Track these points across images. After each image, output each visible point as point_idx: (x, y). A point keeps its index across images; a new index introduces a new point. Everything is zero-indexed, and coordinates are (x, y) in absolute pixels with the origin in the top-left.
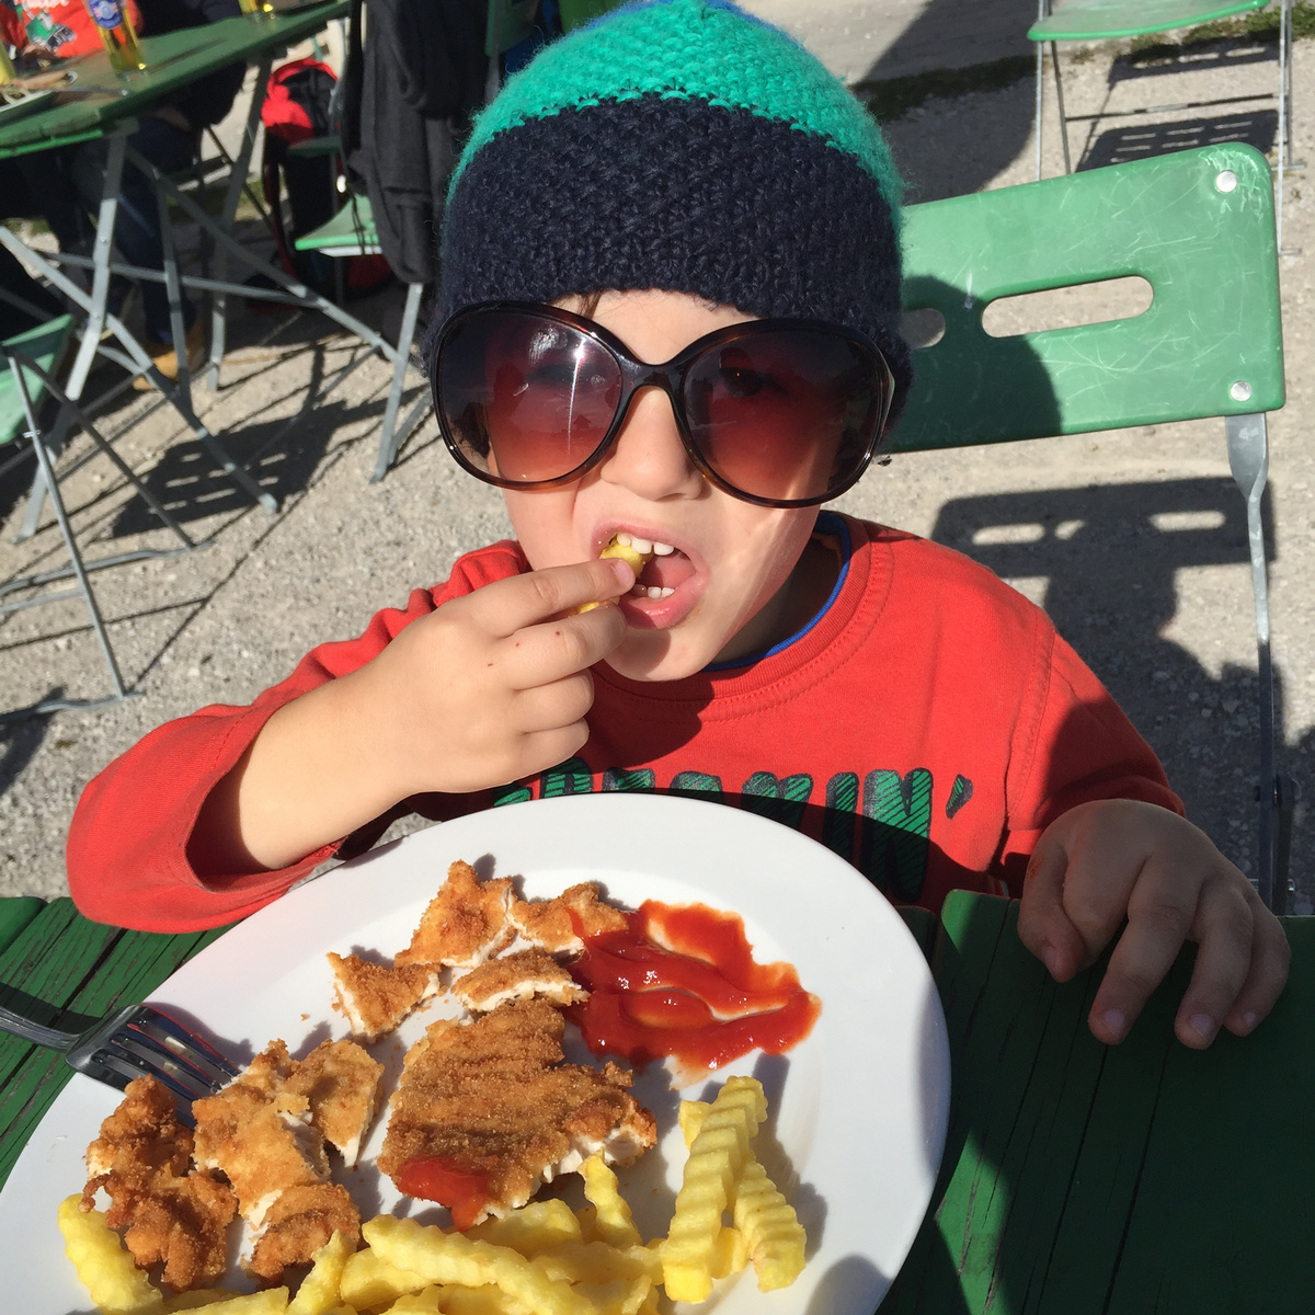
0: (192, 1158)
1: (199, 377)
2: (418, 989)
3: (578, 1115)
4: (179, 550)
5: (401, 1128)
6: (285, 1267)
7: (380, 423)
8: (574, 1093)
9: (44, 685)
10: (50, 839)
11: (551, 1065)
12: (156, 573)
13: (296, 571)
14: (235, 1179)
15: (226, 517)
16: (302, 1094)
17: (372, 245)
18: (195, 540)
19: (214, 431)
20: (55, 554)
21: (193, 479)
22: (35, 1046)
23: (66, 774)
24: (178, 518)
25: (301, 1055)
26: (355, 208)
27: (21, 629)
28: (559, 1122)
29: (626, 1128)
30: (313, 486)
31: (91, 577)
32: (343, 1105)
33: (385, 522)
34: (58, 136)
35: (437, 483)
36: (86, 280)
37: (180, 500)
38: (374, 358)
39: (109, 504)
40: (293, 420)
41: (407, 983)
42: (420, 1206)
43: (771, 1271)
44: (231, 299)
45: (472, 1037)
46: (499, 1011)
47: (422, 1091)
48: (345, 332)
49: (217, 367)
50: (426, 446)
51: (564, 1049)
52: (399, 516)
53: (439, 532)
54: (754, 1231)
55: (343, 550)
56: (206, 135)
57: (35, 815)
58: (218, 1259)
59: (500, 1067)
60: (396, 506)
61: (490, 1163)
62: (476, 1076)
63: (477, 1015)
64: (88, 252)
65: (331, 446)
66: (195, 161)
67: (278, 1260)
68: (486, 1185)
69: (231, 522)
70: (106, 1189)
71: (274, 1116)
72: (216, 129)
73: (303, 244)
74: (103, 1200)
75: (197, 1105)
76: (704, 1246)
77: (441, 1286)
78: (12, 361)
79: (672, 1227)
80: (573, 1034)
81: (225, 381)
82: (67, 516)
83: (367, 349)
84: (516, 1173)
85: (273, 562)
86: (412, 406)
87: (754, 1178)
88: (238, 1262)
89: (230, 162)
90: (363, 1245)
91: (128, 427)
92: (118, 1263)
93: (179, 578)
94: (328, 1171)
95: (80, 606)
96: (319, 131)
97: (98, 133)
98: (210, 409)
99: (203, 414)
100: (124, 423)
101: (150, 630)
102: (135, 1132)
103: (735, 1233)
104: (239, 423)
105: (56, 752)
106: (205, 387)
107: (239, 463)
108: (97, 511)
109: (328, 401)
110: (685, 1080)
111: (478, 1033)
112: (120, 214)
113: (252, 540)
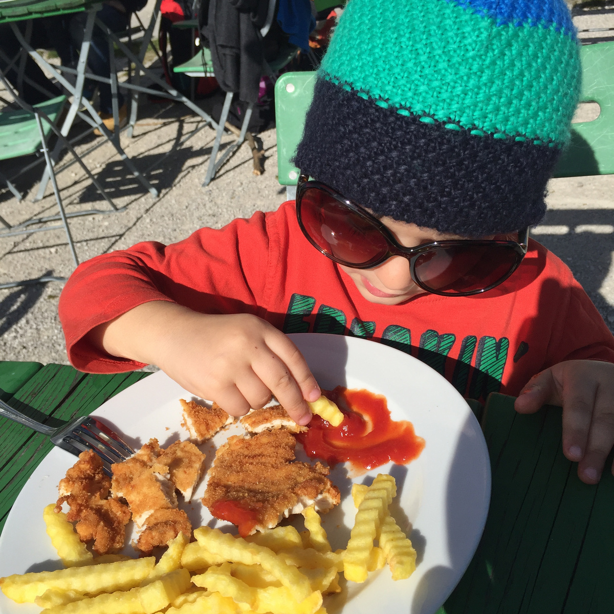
0: (110, 491)
1: (124, 130)
2: (224, 420)
3: (302, 486)
4: (110, 211)
5: (214, 485)
6: (154, 547)
7: (208, 158)
8: (300, 475)
9: (44, 269)
10: (43, 340)
11: (289, 461)
12: (99, 221)
13: (165, 225)
14: (131, 503)
15: (133, 197)
16: (166, 465)
17: (210, 72)
18: (118, 207)
19: (130, 157)
20: (52, 209)
21: (119, 179)
22: (35, 432)
23: (52, 311)
24: (111, 196)
25: (165, 446)
26: (203, 54)
27: (34, 242)
28: (293, 489)
29: (325, 495)
30: (175, 186)
31: (69, 221)
32: (185, 472)
33: (208, 205)
34: (64, 9)
35: (234, 188)
36: (73, 80)
37: (113, 187)
38: (207, 127)
39: (78, 187)
40: (167, 154)
41: (218, 416)
42: (221, 523)
43: (399, 570)
44: (142, 94)
45: (250, 445)
46: (263, 433)
47: (224, 469)
48: (194, 114)
49: (133, 126)
50: (229, 170)
51: (295, 454)
52: (215, 203)
53: (234, 211)
54: (390, 550)
55: (188, 217)
56: (133, 16)
57: (37, 329)
58: (120, 540)
59: (263, 460)
60: (214, 198)
61: (258, 506)
62: (252, 464)
63: (253, 434)
64: (75, 67)
65: (185, 167)
66: (127, 28)
67: (150, 544)
68: (256, 516)
69: (136, 200)
70: (68, 502)
71: (152, 474)
72: (139, 13)
73: (177, 70)
74: (66, 508)
75: (113, 466)
76: (365, 555)
77: (232, 563)
78: (36, 115)
79: (349, 544)
80: (299, 447)
81: (136, 133)
82: (59, 191)
83: (204, 123)
84: (271, 512)
85: (154, 220)
86: (224, 152)
87: (390, 524)
88: (130, 543)
89: (144, 29)
90: (193, 540)
91: (89, 152)
92: (72, 538)
93: (109, 224)
94: (177, 503)
95: (62, 233)
96: (187, 17)
97: (83, 9)
98: (128, 146)
99: (125, 148)
100: (87, 150)
101: (95, 247)
102: (83, 476)
103: (379, 550)
104: (142, 153)
105: (48, 300)
106: (126, 136)
107: (141, 172)
108: (72, 190)
109: (184, 146)
110: (355, 474)
111: (253, 443)
112: (91, 50)
113: (145, 209)
